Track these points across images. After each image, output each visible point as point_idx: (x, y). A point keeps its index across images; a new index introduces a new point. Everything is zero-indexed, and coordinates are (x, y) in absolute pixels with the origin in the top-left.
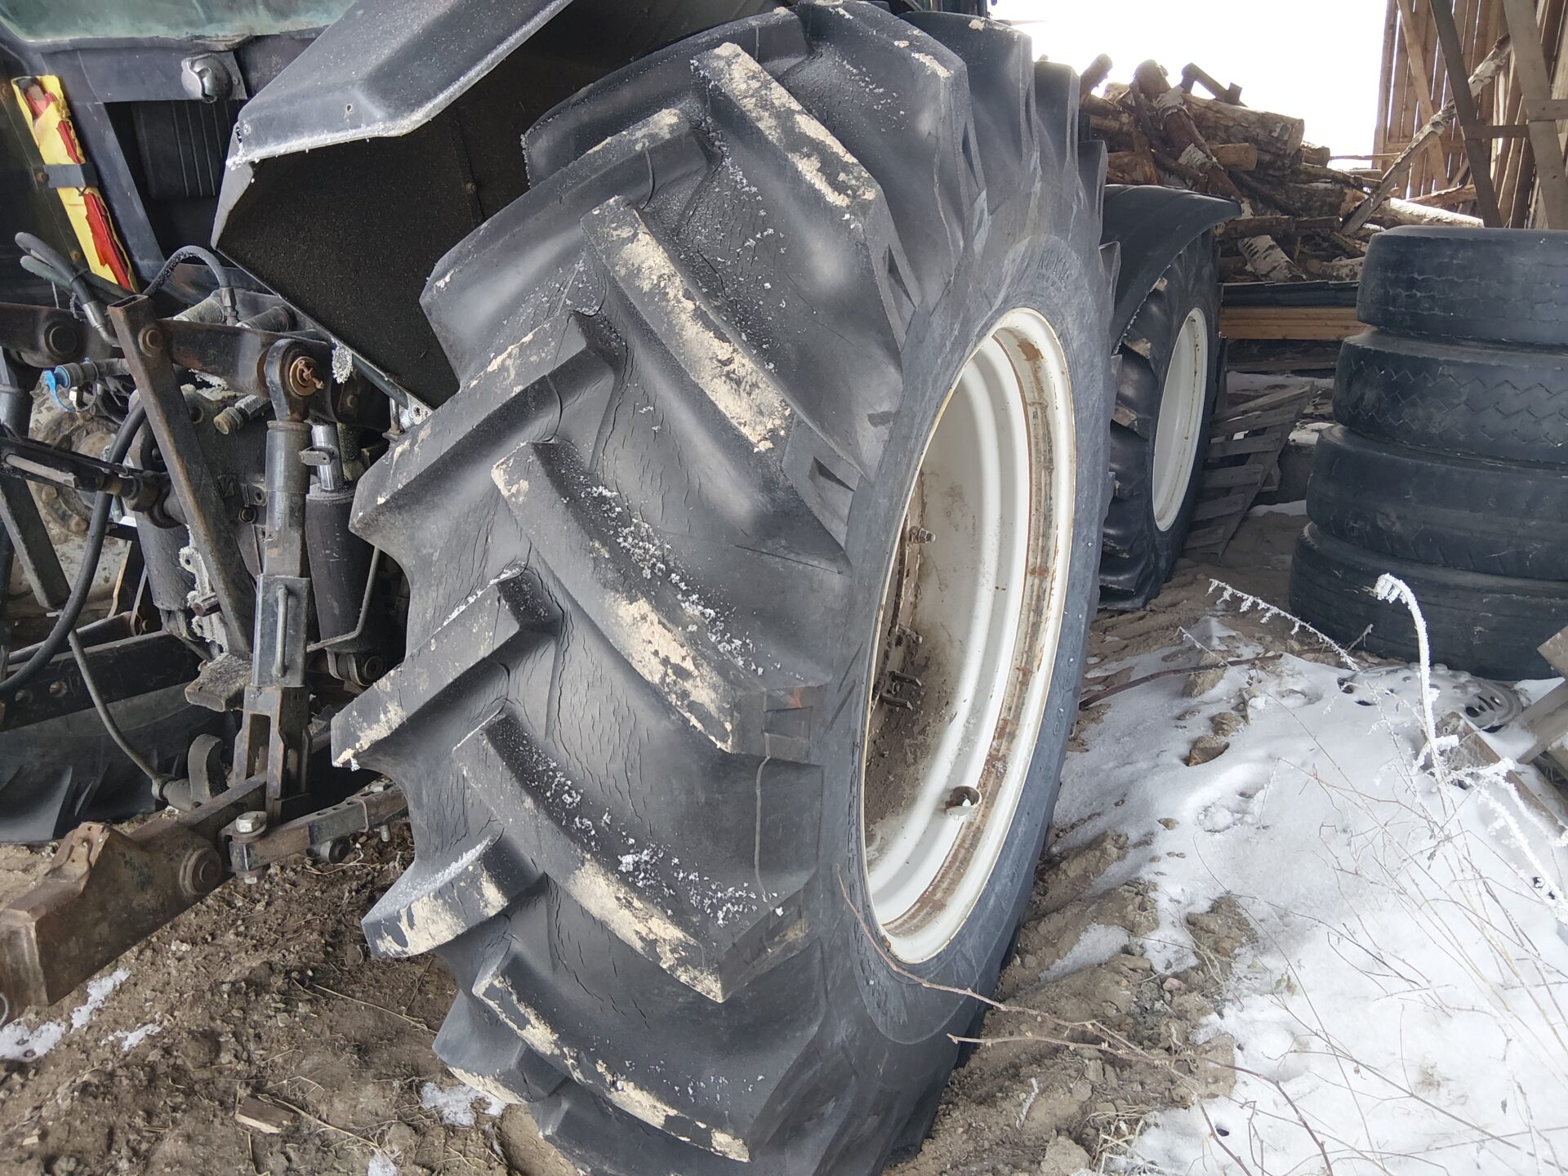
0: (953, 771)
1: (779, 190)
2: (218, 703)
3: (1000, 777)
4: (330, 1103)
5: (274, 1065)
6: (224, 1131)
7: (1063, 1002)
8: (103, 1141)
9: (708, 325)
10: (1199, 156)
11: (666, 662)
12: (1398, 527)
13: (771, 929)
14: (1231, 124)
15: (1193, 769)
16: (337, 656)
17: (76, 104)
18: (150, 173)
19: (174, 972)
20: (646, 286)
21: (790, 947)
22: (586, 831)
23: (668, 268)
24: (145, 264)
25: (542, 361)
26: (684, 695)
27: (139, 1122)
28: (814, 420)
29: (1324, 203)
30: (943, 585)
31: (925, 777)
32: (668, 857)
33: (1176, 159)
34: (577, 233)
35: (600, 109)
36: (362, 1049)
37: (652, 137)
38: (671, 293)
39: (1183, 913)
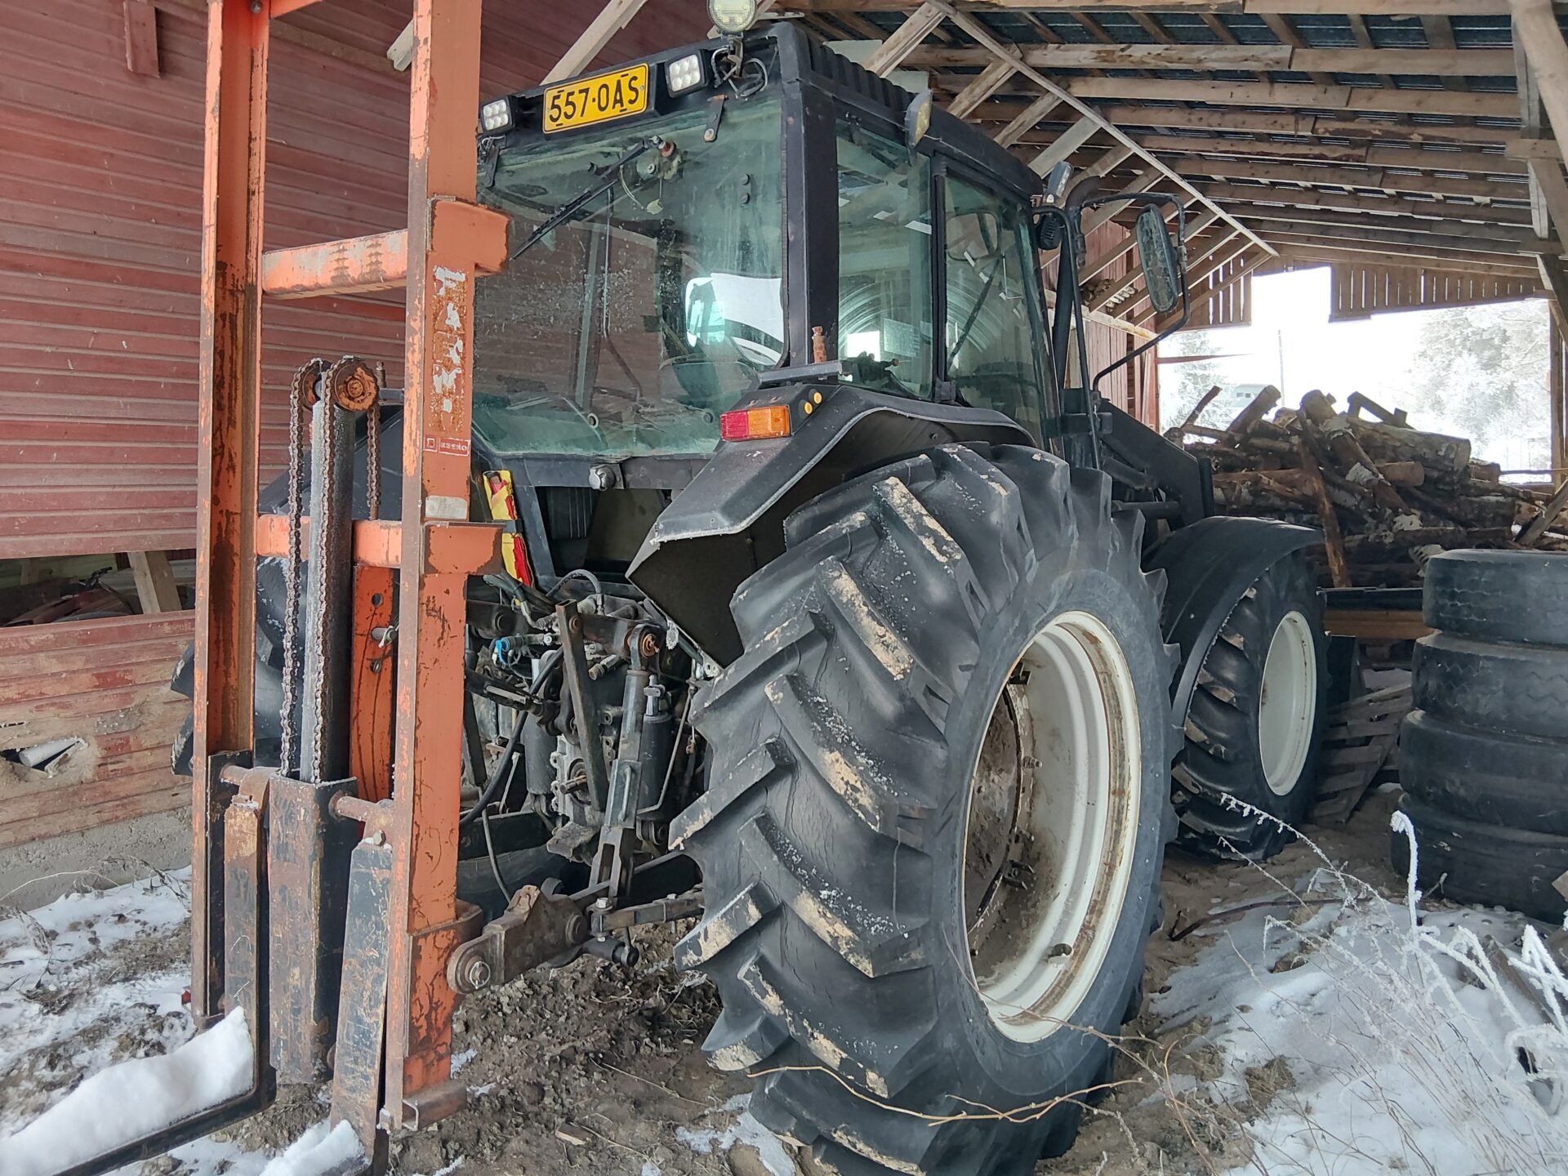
0: (1055, 935)
1: (914, 553)
2: (568, 851)
3: (1090, 941)
4: (617, 1131)
5: (578, 1108)
6: (548, 1141)
7: (1141, 1119)
8: (475, 1137)
9: (874, 618)
10: (1366, 474)
11: (847, 783)
12: (1462, 792)
13: (903, 948)
14: (1398, 444)
15: (1275, 975)
16: (643, 822)
17: (517, 486)
18: (553, 524)
19: (507, 1055)
20: (845, 600)
21: (913, 962)
22: (804, 876)
23: (856, 591)
24: (543, 578)
25: (792, 636)
26: (856, 800)
27: (495, 1129)
28: (927, 666)
29: (1497, 514)
30: (1050, 801)
31: (1034, 937)
32: (845, 896)
33: (1345, 476)
34: (813, 571)
35: (826, 507)
36: (637, 1103)
37: (851, 527)
38: (857, 603)
39: (1243, 1068)
